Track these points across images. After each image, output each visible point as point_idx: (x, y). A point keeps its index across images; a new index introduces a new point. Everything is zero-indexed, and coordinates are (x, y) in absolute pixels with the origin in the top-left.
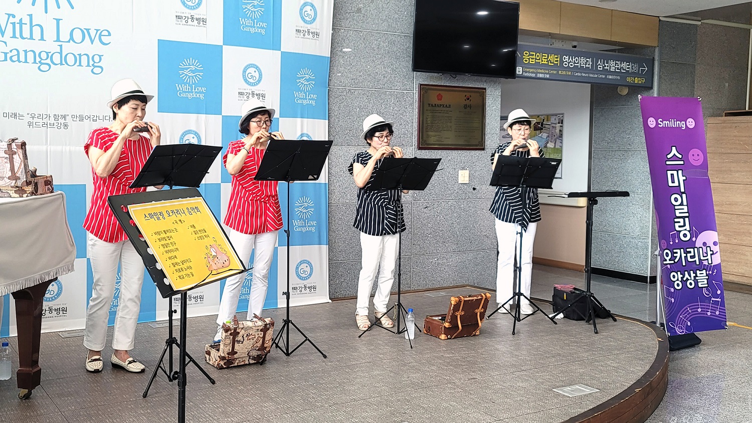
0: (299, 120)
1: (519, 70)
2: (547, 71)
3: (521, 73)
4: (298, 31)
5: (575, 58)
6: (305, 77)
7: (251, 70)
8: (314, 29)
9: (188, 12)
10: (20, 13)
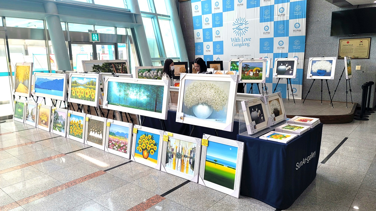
0: (294, 53)
6: (296, 42)
7: (281, 42)
8: (299, 29)
9: (266, 32)
10: (237, 37)
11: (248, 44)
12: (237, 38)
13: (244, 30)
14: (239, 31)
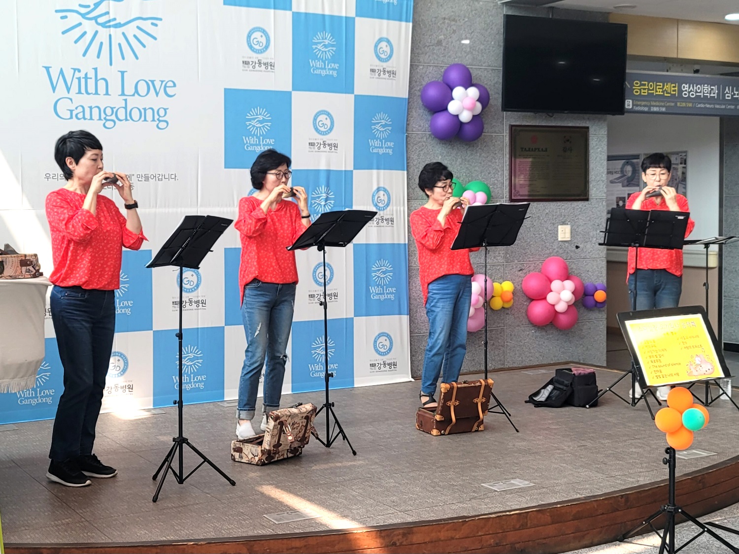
0: (375, 172)
1: (629, 104)
2: (663, 104)
3: (631, 107)
4: (373, 71)
5: (696, 86)
6: (381, 122)
7: (322, 117)
8: (389, 67)
9: (255, 57)
10: (87, 65)
11: (162, 112)
12: (91, 74)
13: (131, 30)
14: (100, 28)
